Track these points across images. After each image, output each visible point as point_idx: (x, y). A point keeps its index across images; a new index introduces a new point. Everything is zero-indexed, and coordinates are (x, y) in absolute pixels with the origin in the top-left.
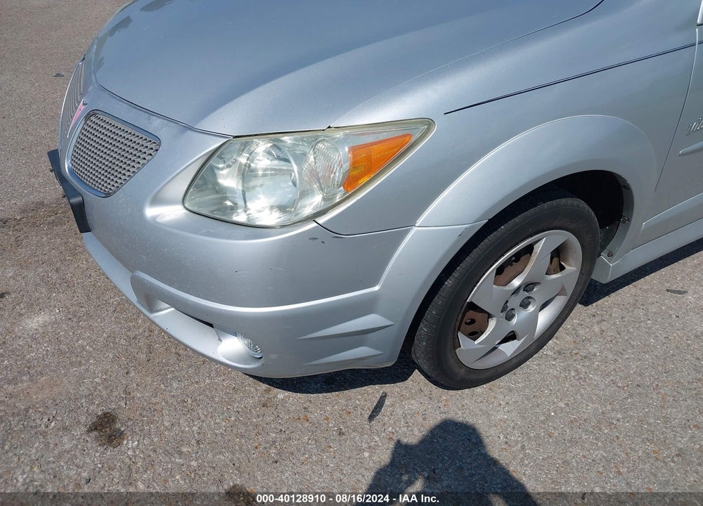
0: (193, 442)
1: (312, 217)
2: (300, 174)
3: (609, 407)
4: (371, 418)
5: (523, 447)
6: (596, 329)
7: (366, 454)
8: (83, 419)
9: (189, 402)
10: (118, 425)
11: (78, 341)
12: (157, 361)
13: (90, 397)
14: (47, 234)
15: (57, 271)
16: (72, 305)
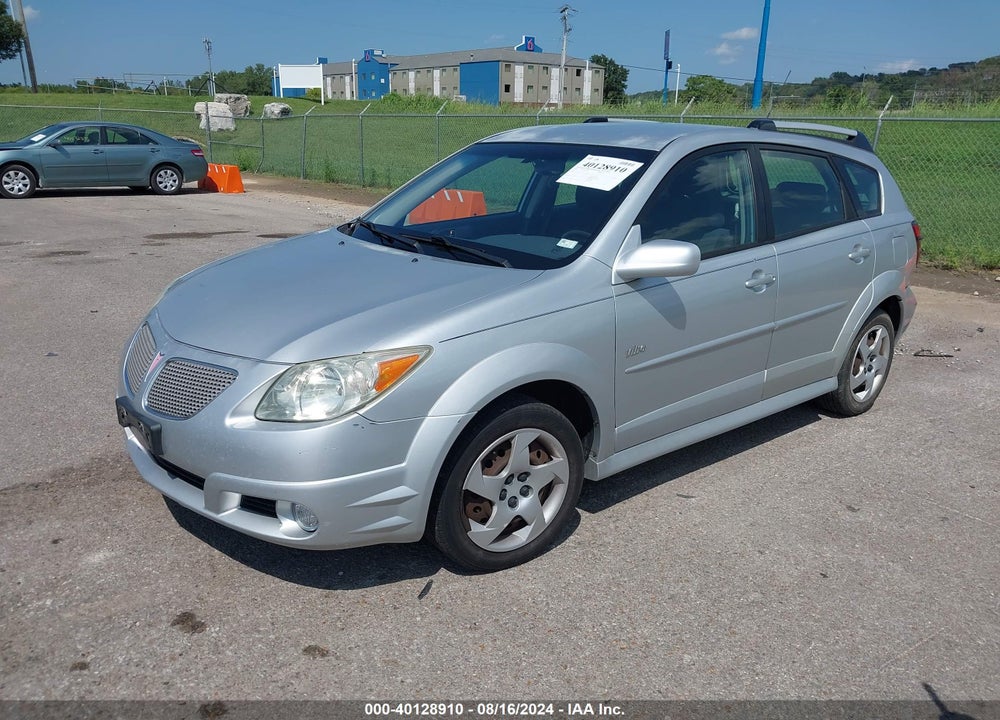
0: (269, 624)
1: (355, 410)
2: (346, 382)
3: (618, 575)
4: (421, 596)
5: (548, 604)
6: (612, 526)
7: (418, 619)
8: (164, 618)
9: (259, 599)
10: (198, 619)
11: (143, 568)
12: (222, 576)
13: (167, 603)
14: (85, 493)
15: (106, 520)
16: (129, 544)
